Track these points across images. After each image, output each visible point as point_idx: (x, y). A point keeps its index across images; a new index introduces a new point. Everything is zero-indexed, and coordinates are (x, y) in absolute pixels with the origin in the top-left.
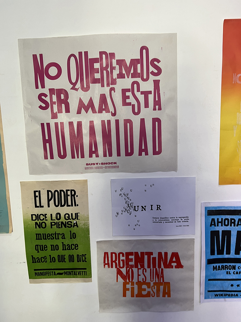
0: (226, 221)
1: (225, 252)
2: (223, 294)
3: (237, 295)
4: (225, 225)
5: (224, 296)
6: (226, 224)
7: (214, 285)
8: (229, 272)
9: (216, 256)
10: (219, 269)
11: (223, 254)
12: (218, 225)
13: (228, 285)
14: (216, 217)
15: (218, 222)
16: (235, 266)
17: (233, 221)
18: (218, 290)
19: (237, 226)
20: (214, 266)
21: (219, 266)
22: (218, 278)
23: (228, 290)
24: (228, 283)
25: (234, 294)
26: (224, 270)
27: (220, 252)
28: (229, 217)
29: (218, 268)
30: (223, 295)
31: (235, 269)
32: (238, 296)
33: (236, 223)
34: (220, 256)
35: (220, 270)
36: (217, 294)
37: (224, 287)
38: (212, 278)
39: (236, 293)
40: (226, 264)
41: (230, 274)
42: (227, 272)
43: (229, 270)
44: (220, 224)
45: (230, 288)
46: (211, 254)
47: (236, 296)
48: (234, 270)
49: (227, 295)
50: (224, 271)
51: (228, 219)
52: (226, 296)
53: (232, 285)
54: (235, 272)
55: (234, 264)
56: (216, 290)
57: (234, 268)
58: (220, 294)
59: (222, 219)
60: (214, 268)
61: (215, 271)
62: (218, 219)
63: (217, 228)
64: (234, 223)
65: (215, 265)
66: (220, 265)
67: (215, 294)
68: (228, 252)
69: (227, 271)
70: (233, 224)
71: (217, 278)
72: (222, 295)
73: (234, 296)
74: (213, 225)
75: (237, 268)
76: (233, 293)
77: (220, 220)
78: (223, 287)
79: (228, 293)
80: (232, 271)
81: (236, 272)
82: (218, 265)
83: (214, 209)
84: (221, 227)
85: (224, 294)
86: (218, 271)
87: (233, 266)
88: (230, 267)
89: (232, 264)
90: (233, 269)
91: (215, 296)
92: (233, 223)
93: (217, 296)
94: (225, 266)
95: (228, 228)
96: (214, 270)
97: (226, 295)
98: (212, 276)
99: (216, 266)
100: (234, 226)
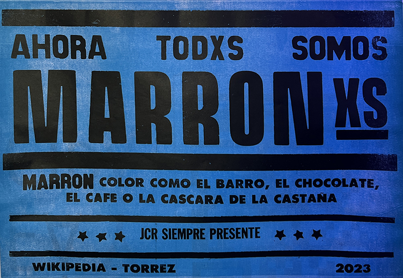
0: (60, 43)
1: (60, 136)
2: (58, 264)
3: (101, 268)
4: (57, 55)
5: (63, 269)
6: (61, 51)
7: (29, 235)
8: (76, 194)
9: (32, 147)
10: (43, 185)
11: (54, 140)
12: (36, 56)
13: (72, 235)
14: (28, 32)
15: (36, 46)
16: (91, 175)
17: (78, 43)
18: (42, 250)
19: (91, 57)
20: (25, 177)
21: (43, 177)
22: (41, 213)
23: (72, 249)
24: (70, 229)
25: (94, 265)
26: (60, 190)
27: (46, 134)
28: (67, 31)
29: (40, 184)
30: (60, 266)
31: (91, 187)
32: (104, 270)
33: (88, 49)
34: (45, 147)
35: (46, 188)
36: (39, 264)
37: (59, 239)
38: (23, 212)
39: (98, 261)
40: (65, 171)
41: (77, 200)
42: (68, 194)
43: (73, 190)
44: (42, 52)
45: (78, 246)
46: (17, 141)
47: (99, 270)
48: (89, 191)
49: (72, 265)
50: (60, 193)
51: (63, 38)
52: (68, 270)
53: (83, 236)
54: (91, 194)
55: (88, 171)
56: (35, 249)
57: (88, 182)
58: (49, 264)
59: (47, 37)
60: (28, 183)
61: (29, 190)
62: (35, 37)
63: (33, 64)
64: (82, 48)
65: (29, 173)
66: (47, 172)
67: (34, 264)
68: (70, 136)
69: (69, 191)
70: (78, 53)
71: (37, 213)
72: (55, 267)
73: (94, 270)
74: (21, 53)
75: (96, 181)
76: (89, 261)
77: (41, 40)
78: (54, 240)
79: (74, 260)
80: (83, 192)
81: (94, 195)
82: (38, 172)
83: (21, 8)
84: (46, 61)
85: (63, 264)
86: (40, 191)
87: (85, 175)
88: (77, 179)
89: (82, 172)
90: (85, 187)
91: (36, 269)
92: (78, 48)
93: (42, 269)
94: (63, 175)
95: (65, 64)
96: (25, 189)
97: (69, 266)
98: (21, 208)
99: (34, 176)
100: (83, 57)
